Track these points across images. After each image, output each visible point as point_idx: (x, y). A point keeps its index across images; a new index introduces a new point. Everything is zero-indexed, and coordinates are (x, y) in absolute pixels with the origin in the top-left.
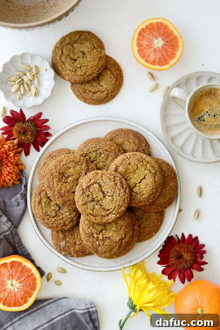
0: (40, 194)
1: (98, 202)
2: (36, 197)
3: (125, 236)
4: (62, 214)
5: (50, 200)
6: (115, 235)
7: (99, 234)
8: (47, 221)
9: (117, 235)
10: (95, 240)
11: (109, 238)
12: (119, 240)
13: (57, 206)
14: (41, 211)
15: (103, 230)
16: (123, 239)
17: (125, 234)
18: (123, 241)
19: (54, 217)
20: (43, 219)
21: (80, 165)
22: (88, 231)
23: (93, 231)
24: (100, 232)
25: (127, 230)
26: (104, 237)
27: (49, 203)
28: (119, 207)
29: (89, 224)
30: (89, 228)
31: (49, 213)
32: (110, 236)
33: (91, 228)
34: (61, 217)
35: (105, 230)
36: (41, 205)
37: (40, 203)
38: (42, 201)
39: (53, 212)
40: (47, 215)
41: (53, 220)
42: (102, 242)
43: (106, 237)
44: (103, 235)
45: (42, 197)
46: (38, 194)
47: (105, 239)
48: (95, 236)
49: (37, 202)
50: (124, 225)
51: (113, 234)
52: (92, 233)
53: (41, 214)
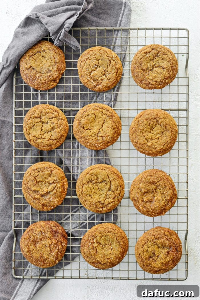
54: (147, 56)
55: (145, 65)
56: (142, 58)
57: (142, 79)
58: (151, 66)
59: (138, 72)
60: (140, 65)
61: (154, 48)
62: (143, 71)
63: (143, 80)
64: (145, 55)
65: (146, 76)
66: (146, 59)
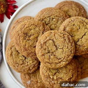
0: (11, 49)
1: (52, 54)
2: (9, 51)
3: (73, 76)
4: (27, 62)
5: (19, 52)
6: (65, 76)
7: (54, 76)
8: (17, 67)
9: (67, 76)
10: (51, 80)
11: (61, 78)
12: (68, 80)
13: (24, 56)
14: (12, 61)
15: (56, 73)
16: (71, 78)
17: (72, 75)
18: (71, 80)
19: (21, 64)
20: (14, 66)
21: (39, 27)
22: (46, 74)
23: (50, 73)
24: (54, 74)
25: (74, 72)
26: (58, 77)
27: (18, 55)
28: (68, 57)
29: (47, 69)
30: (47, 72)
31: (18, 62)
32: (62, 77)
33: (48, 72)
34: (26, 64)
35: (58, 73)
36: (12, 57)
37: (11, 55)
38: (13, 54)
39: (21, 61)
40: (17, 64)
41: (21, 66)
42: (57, 82)
43: (59, 78)
44: (57, 77)
45: (13, 50)
46: (10, 49)
47: (58, 79)
48: (51, 77)
49: (9, 54)
50: (72, 69)
51: (64, 75)
52: (49, 75)
53: (13, 63)
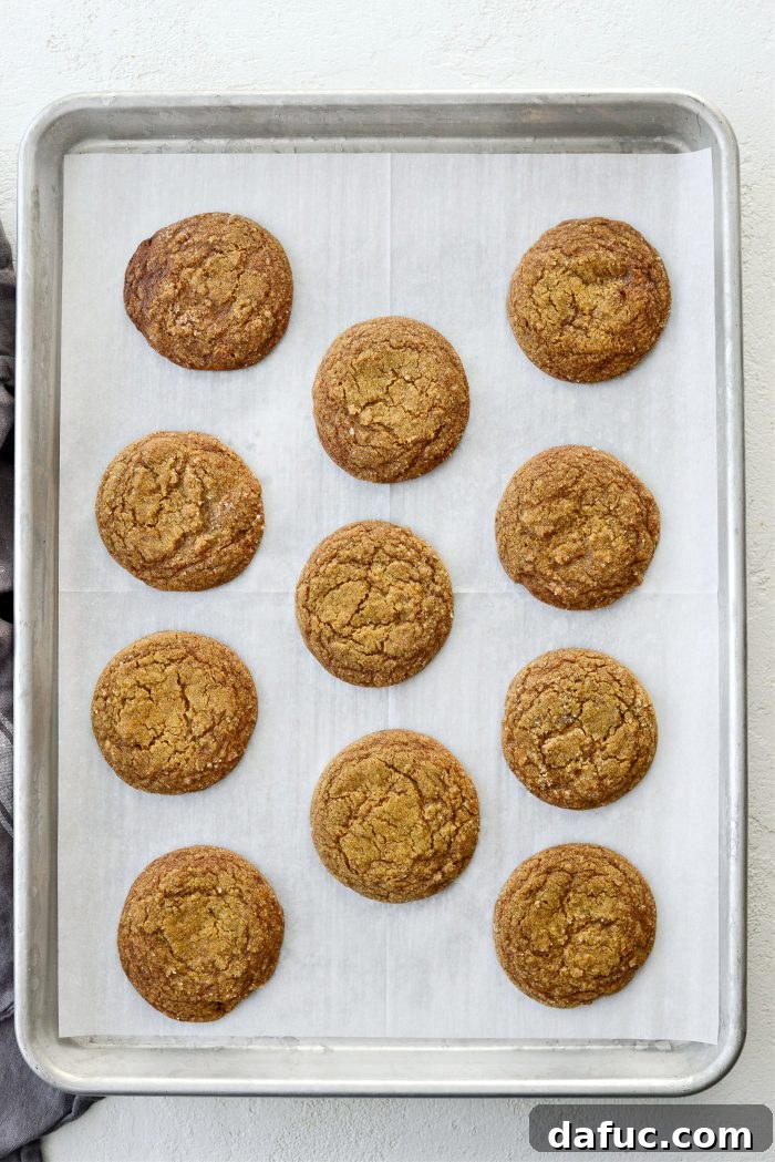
54: (537, 902)
55: (542, 936)
56: (523, 918)
57: (548, 985)
58: (563, 931)
59: (527, 968)
60: (526, 942)
61: (551, 868)
62: (540, 959)
63: (553, 987)
64: (528, 901)
65: (558, 971)
66: (538, 914)
